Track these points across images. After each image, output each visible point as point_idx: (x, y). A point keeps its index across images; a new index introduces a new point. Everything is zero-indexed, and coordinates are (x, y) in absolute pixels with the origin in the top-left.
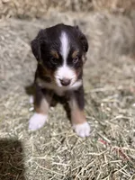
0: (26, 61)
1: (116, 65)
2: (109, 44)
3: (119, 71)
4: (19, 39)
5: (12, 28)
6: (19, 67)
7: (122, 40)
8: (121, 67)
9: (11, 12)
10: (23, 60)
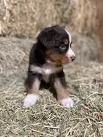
0: (22, 63)
3: (90, 69)
4: (17, 48)
5: (13, 42)
6: (17, 67)
7: (89, 52)
8: (91, 67)
9: (12, 33)
10: (19, 63)
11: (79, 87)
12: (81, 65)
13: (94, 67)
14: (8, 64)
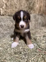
0: (11, 28)
1: (41, 29)
2: (37, 23)
3: (42, 31)
4: (9, 21)
5: (7, 18)
6: (9, 30)
8: (42, 30)
9: (7, 14)
10: (10, 28)
11: (36, 39)
12: (38, 29)
13: (44, 30)
14: (5, 28)
